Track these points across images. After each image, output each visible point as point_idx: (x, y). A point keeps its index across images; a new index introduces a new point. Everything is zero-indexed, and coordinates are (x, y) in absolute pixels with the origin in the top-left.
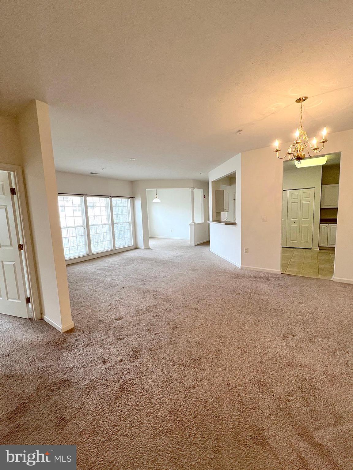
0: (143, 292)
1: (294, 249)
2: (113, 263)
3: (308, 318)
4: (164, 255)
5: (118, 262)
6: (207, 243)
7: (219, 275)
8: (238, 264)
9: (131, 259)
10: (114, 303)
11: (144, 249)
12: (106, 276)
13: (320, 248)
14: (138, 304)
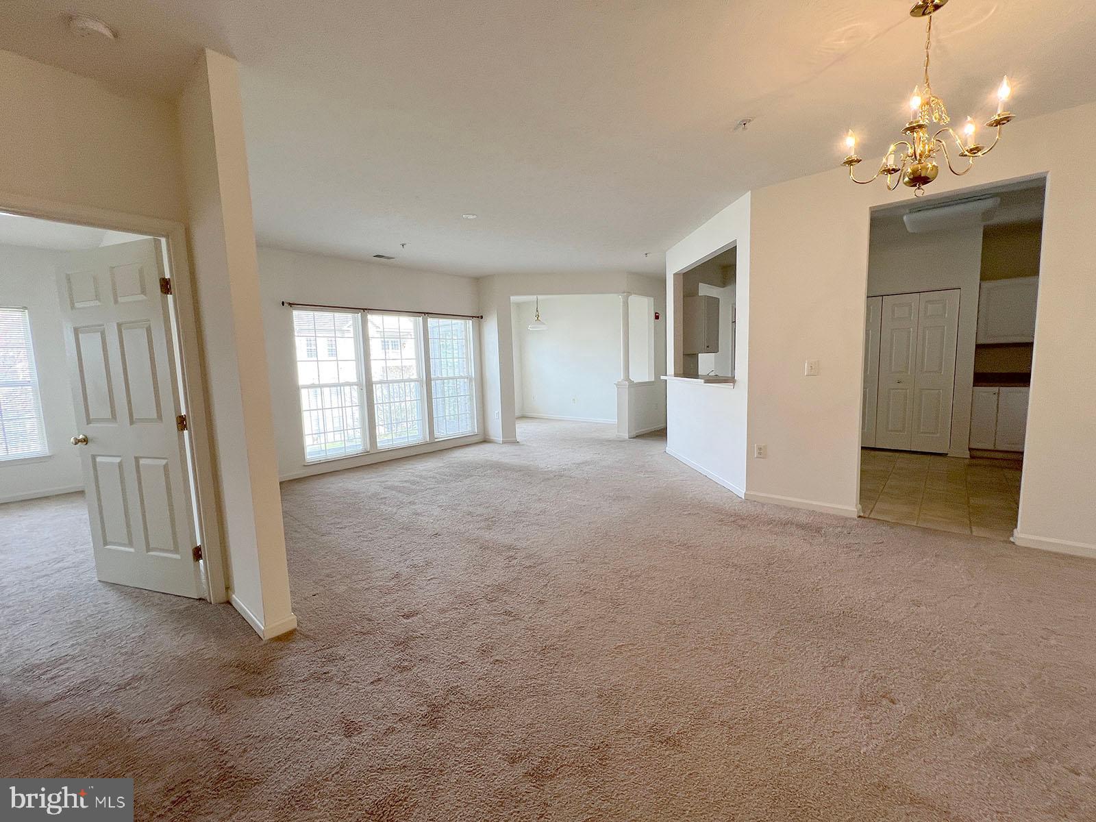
0: (484, 548)
1: (897, 454)
2: (424, 473)
3: (938, 648)
4: (552, 459)
5: (436, 471)
6: (660, 433)
7: (685, 513)
8: (740, 489)
9: (468, 465)
10: (405, 571)
11: (504, 442)
12: (401, 505)
13: (974, 453)
14: (465, 578)
